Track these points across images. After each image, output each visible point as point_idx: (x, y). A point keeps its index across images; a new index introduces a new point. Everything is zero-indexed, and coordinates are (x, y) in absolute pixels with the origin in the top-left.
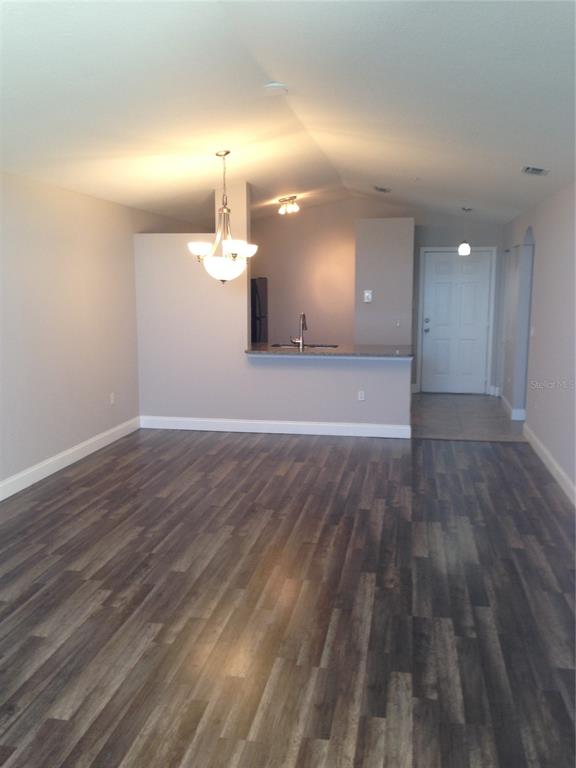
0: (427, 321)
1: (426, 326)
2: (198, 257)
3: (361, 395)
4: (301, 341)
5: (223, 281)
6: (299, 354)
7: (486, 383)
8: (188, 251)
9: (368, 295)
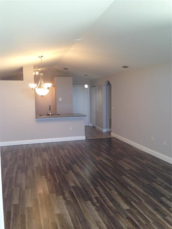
2: (32, 88)
3: (71, 129)
4: (51, 114)
5: (42, 96)
6: (50, 118)
7: (88, 123)
8: (29, 86)
9: (60, 99)
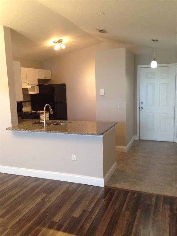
0: (142, 103)
1: (142, 106)
9: (102, 91)
